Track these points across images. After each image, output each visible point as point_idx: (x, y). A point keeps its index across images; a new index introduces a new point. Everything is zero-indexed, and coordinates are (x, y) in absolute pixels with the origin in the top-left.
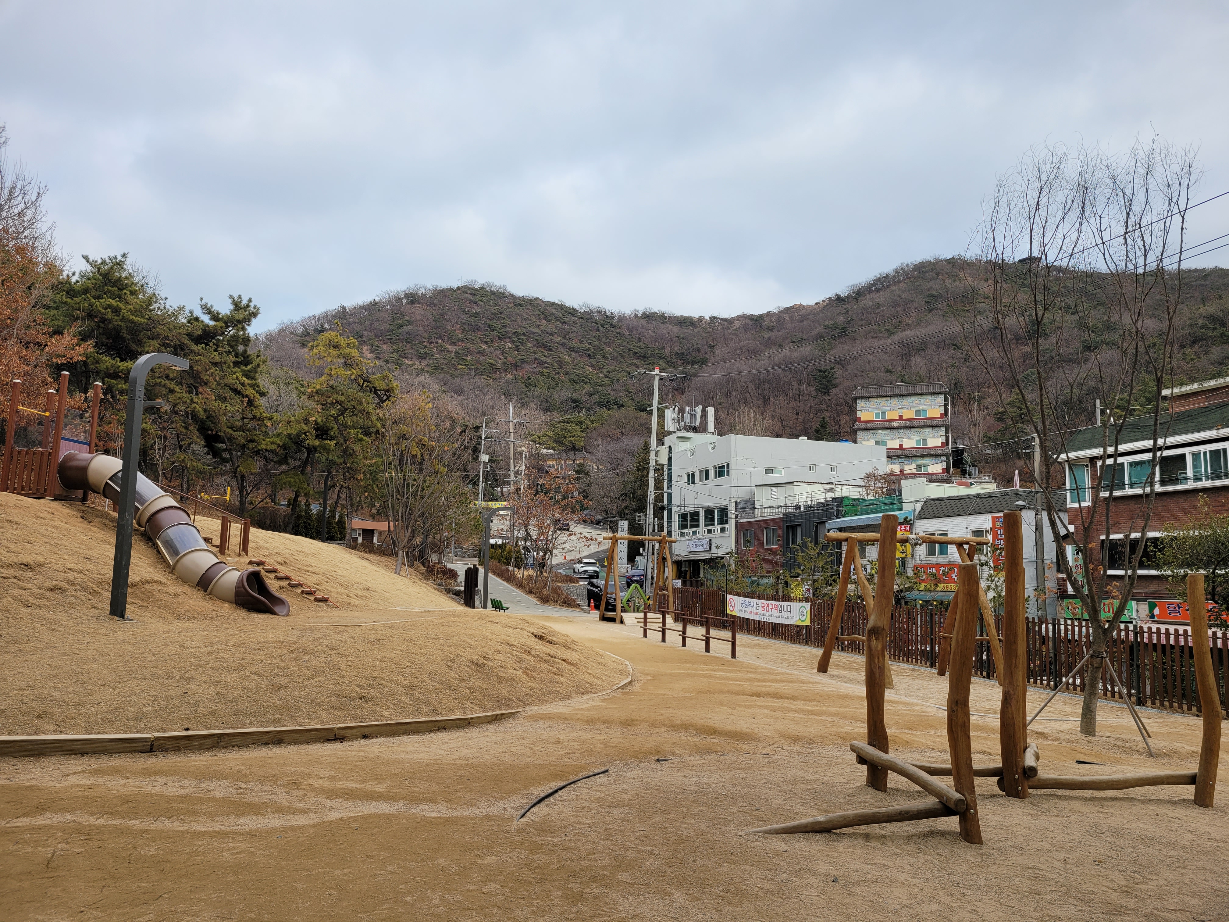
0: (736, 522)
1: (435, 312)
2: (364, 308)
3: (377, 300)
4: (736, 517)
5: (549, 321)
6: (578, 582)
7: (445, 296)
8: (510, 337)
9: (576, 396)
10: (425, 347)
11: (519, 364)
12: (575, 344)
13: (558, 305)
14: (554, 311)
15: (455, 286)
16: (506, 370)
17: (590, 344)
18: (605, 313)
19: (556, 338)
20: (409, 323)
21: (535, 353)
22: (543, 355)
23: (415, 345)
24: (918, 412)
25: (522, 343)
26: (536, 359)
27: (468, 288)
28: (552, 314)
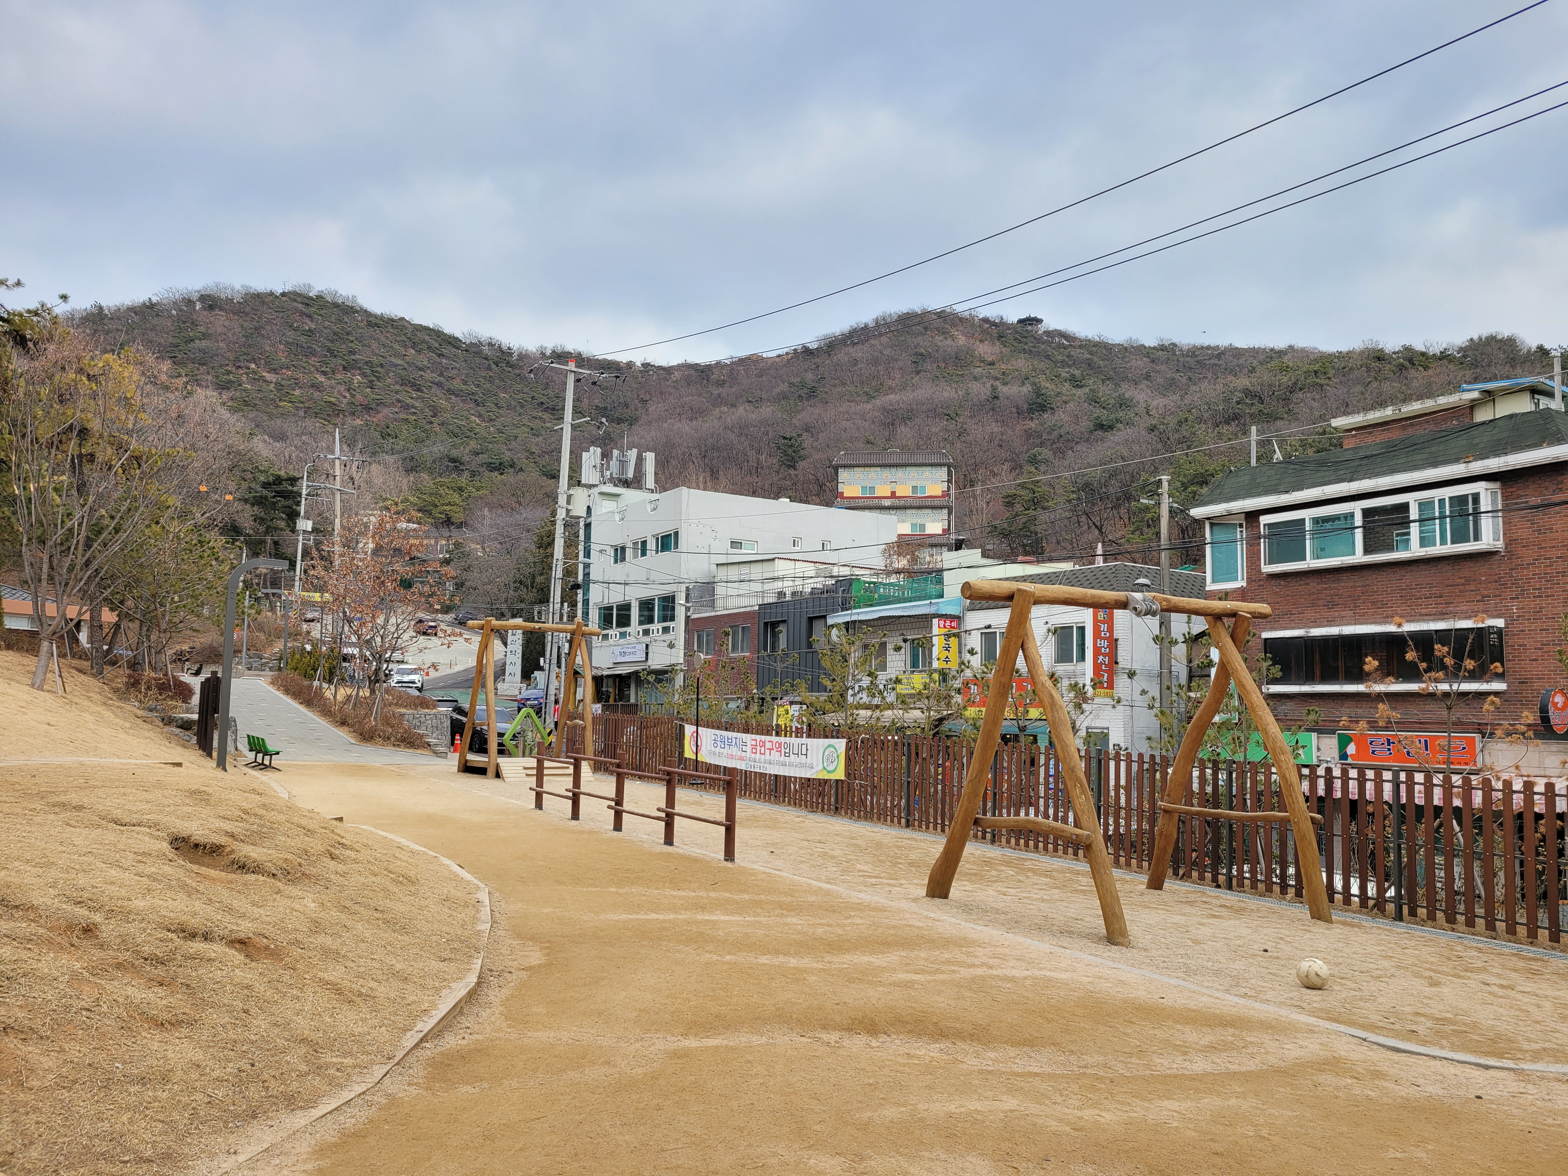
0: (687, 618)
1: (246, 324)
2: (132, 310)
3: (155, 300)
4: (688, 609)
5: (419, 352)
6: (435, 707)
7: (263, 303)
8: (360, 368)
9: (455, 453)
10: (229, 373)
11: (374, 406)
12: (456, 384)
13: (433, 330)
14: (427, 338)
15: (279, 289)
16: (353, 414)
17: (478, 386)
18: (500, 347)
19: (428, 375)
20: (205, 336)
21: (396, 392)
22: (409, 396)
23: (213, 368)
24: (915, 488)
25: (378, 378)
26: (399, 401)
27: (300, 295)
28: (423, 342)
